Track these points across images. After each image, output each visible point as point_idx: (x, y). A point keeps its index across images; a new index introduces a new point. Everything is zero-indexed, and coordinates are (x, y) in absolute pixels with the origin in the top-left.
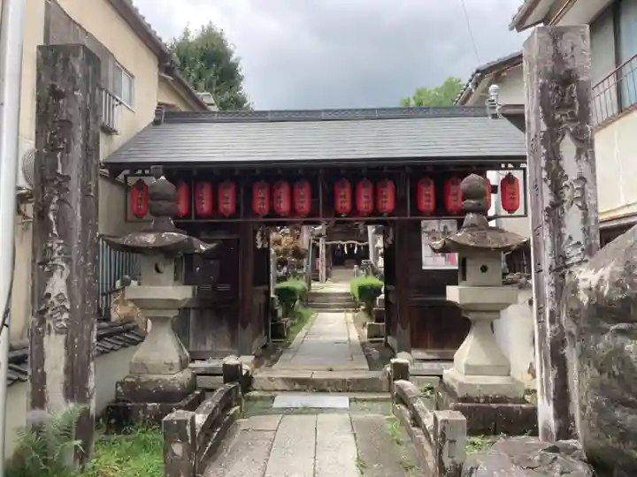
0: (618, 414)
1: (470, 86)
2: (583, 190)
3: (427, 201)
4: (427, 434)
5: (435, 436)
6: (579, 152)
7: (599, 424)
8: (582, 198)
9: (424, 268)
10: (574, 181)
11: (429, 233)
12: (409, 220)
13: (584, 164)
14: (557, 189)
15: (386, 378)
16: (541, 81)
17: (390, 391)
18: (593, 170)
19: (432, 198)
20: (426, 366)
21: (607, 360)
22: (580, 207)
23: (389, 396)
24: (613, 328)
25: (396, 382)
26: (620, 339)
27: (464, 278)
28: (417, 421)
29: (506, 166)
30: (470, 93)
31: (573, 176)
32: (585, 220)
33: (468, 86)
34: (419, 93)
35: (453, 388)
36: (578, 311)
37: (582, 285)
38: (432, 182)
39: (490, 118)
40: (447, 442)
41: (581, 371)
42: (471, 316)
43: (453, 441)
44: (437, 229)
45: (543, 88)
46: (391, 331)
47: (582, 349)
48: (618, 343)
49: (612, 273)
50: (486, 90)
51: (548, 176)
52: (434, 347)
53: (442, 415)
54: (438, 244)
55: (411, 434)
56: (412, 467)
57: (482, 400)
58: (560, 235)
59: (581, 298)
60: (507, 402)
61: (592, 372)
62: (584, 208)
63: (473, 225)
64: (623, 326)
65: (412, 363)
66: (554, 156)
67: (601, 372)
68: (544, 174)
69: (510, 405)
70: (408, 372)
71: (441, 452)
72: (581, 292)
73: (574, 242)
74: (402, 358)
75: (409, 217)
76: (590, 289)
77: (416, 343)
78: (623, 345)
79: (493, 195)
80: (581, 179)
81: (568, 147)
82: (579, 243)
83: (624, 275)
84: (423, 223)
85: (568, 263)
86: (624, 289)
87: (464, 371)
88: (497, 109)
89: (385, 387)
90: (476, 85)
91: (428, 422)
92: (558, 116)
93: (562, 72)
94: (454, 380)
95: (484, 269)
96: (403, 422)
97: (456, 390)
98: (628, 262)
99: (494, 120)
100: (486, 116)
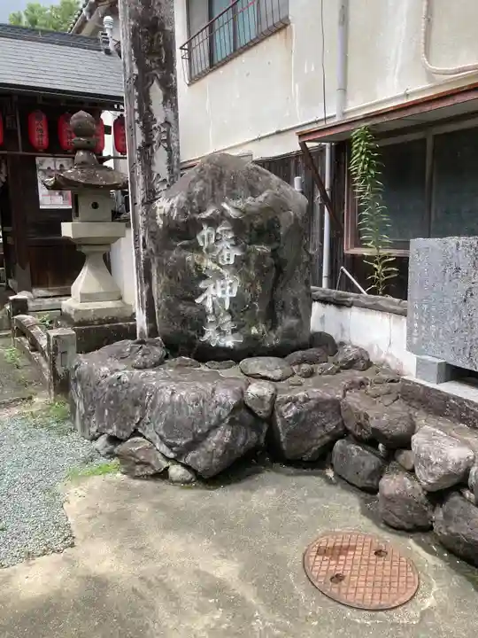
0: (181, 307)
1: (84, 12)
2: (168, 133)
3: (40, 136)
4: (43, 353)
5: (49, 350)
6: (165, 98)
7: (169, 316)
8: (168, 141)
9: (41, 207)
10: (162, 125)
11: (44, 171)
12: (21, 156)
13: (169, 110)
14: (147, 131)
15: (6, 316)
16: (132, 23)
17: (10, 328)
18: (176, 117)
19: (45, 133)
20: (47, 302)
21: (175, 268)
22: (166, 149)
23: (10, 332)
24: (178, 244)
25: (16, 317)
26: (184, 253)
27: (77, 216)
28: (35, 346)
29: (118, 106)
30: (85, 21)
31: (160, 120)
32: (170, 161)
33: (82, 11)
34: (32, 9)
35: (70, 315)
36: (155, 233)
37: (159, 212)
38: (44, 116)
39: (103, 53)
40: (59, 354)
41: (158, 279)
42: (84, 250)
43: (65, 353)
44: (53, 168)
45: (135, 30)
46: (12, 274)
47: (159, 263)
48: (182, 255)
49: (179, 202)
50: (101, 21)
51: (140, 117)
52: (55, 284)
53: (53, 333)
54: (51, 181)
55: (31, 358)
56: (31, 383)
57: (96, 323)
58: (151, 173)
59: (158, 222)
60: (118, 322)
61: (165, 279)
62: (169, 149)
63: (83, 163)
64: (185, 242)
65: (32, 300)
66: (145, 99)
67: (170, 277)
68: (137, 115)
69: (120, 324)
70: (27, 307)
71: (54, 363)
72: (158, 217)
73: (160, 180)
74: (21, 296)
75: (21, 152)
76: (164, 215)
77: (36, 282)
78: (185, 256)
79: (106, 136)
80: (167, 123)
81: (156, 93)
82: (165, 180)
83: (186, 202)
84: (38, 160)
85: (156, 197)
86: (187, 214)
87: (79, 300)
88: (110, 45)
89: (6, 324)
90: (91, 12)
91: (43, 343)
92: (148, 62)
93: (151, 19)
94: (71, 309)
95: (95, 206)
96: (24, 351)
97: (73, 317)
98: (189, 193)
99: (107, 56)
100: (100, 50)
